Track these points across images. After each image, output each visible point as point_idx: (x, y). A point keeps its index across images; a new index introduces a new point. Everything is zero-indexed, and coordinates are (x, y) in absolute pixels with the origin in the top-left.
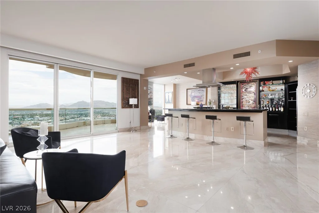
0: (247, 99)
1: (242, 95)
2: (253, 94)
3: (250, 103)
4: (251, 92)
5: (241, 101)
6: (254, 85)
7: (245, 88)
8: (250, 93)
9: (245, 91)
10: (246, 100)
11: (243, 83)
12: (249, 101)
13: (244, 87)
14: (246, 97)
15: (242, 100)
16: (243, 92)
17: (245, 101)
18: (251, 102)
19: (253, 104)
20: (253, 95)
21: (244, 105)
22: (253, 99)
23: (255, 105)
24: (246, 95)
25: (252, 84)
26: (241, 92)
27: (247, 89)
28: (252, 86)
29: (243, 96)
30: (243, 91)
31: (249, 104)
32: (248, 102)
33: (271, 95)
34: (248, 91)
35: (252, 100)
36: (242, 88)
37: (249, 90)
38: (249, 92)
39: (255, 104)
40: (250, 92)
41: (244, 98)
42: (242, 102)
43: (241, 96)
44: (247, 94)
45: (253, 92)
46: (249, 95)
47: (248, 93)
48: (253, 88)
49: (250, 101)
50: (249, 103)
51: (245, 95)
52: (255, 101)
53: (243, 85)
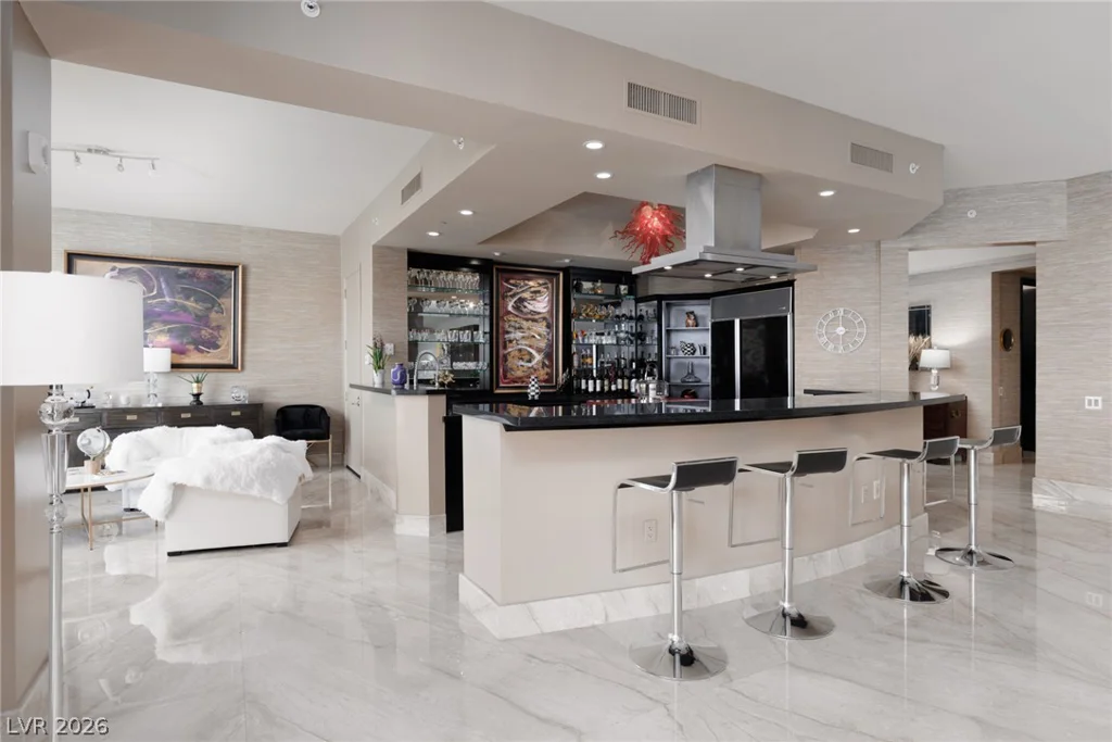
0: (523, 345)
1: (503, 328)
2: (545, 323)
3: (534, 362)
4: (537, 317)
5: (502, 352)
6: (547, 288)
7: (515, 299)
8: (534, 320)
9: (517, 308)
10: (520, 350)
11: (506, 275)
12: (530, 354)
13: (511, 290)
14: (519, 335)
15: (505, 347)
16: (509, 313)
17: (517, 353)
18: (538, 357)
19: (544, 365)
20: (541, 328)
21: (511, 369)
22: (543, 345)
23: (549, 370)
24: (520, 328)
25: (540, 285)
26: (501, 315)
27: (522, 300)
28: (539, 292)
29: (508, 333)
30: (510, 308)
31: (530, 365)
32: (527, 357)
33: (597, 334)
34: (525, 310)
35: (539, 351)
36: (504, 297)
37: (530, 307)
38: (530, 316)
39: (551, 367)
40: (533, 317)
41: (511, 341)
42: (505, 358)
43: (500, 331)
44: (525, 324)
45: (544, 319)
46: (529, 329)
47: (527, 320)
48: (542, 302)
49: (534, 352)
50: (530, 361)
51: (515, 328)
52: (549, 356)
53: (507, 281)
